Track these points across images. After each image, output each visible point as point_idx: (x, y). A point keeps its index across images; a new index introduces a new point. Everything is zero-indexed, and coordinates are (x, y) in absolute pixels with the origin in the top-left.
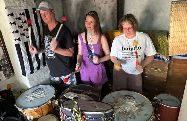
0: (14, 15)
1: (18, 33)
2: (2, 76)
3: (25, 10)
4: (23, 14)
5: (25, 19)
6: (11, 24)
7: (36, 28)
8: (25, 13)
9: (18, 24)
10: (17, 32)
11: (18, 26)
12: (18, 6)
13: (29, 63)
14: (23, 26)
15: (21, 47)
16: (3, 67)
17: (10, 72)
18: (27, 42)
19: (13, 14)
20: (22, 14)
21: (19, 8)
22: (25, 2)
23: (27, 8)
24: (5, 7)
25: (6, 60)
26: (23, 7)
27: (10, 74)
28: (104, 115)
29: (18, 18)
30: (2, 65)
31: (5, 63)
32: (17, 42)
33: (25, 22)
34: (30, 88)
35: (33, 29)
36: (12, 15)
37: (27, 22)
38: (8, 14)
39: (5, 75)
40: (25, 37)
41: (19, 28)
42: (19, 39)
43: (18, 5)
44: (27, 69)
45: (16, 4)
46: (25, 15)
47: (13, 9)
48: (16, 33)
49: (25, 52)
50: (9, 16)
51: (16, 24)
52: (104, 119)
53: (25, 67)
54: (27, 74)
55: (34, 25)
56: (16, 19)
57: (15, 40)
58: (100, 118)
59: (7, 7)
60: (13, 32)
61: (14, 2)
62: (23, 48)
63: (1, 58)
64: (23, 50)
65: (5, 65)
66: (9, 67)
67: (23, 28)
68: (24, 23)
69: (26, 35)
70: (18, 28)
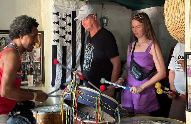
0: (59, 15)
1: (59, 34)
2: (31, 81)
3: (73, 12)
4: (70, 16)
5: (70, 21)
6: (54, 23)
7: (81, 34)
8: (72, 15)
9: (61, 24)
10: (58, 32)
11: (61, 27)
12: (66, 7)
13: (62, 72)
14: (66, 28)
15: (58, 50)
16: (34, 72)
17: (40, 81)
18: (66, 46)
19: (59, 13)
20: (68, 16)
21: (67, 8)
22: (75, 4)
23: (75, 10)
24: (53, 5)
25: (39, 65)
26: (72, 8)
27: (39, 83)
28: (99, 96)
29: (63, 18)
30: (34, 69)
31: (38, 68)
32: (55, 43)
33: (70, 24)
34: (55, 104)
35: (77, 35)
36: (57, 14)
37: (72, 25)
38: (54, 13)
39: (34, 81)
40: (65, 40)
41: (61, 29)
42: (58, 41)
43: (66, 5)
44: (57, 78)
45: (65, 4)
46: (71, 18)
47: (60, 9)
48: (57, 34)
49: (60, 57)
50: (54, 15)
51: (58, 24)
52: (98, 99)
53: (57, 75)
54: (56, 84)
55: (79, 30)
56: (61, 19)
57: (54, 41)
58: (94, 97)
59: (55, 6)
60: (54, 32)
61: (63, 2)
62: (60, 52)
63: (36, 60)
64: (59, 54)
65: (37, 70)
66: (41, 74)
67: (65, 30)
68: (68, 25)
69: (66, 38)
70: (59, 29)
